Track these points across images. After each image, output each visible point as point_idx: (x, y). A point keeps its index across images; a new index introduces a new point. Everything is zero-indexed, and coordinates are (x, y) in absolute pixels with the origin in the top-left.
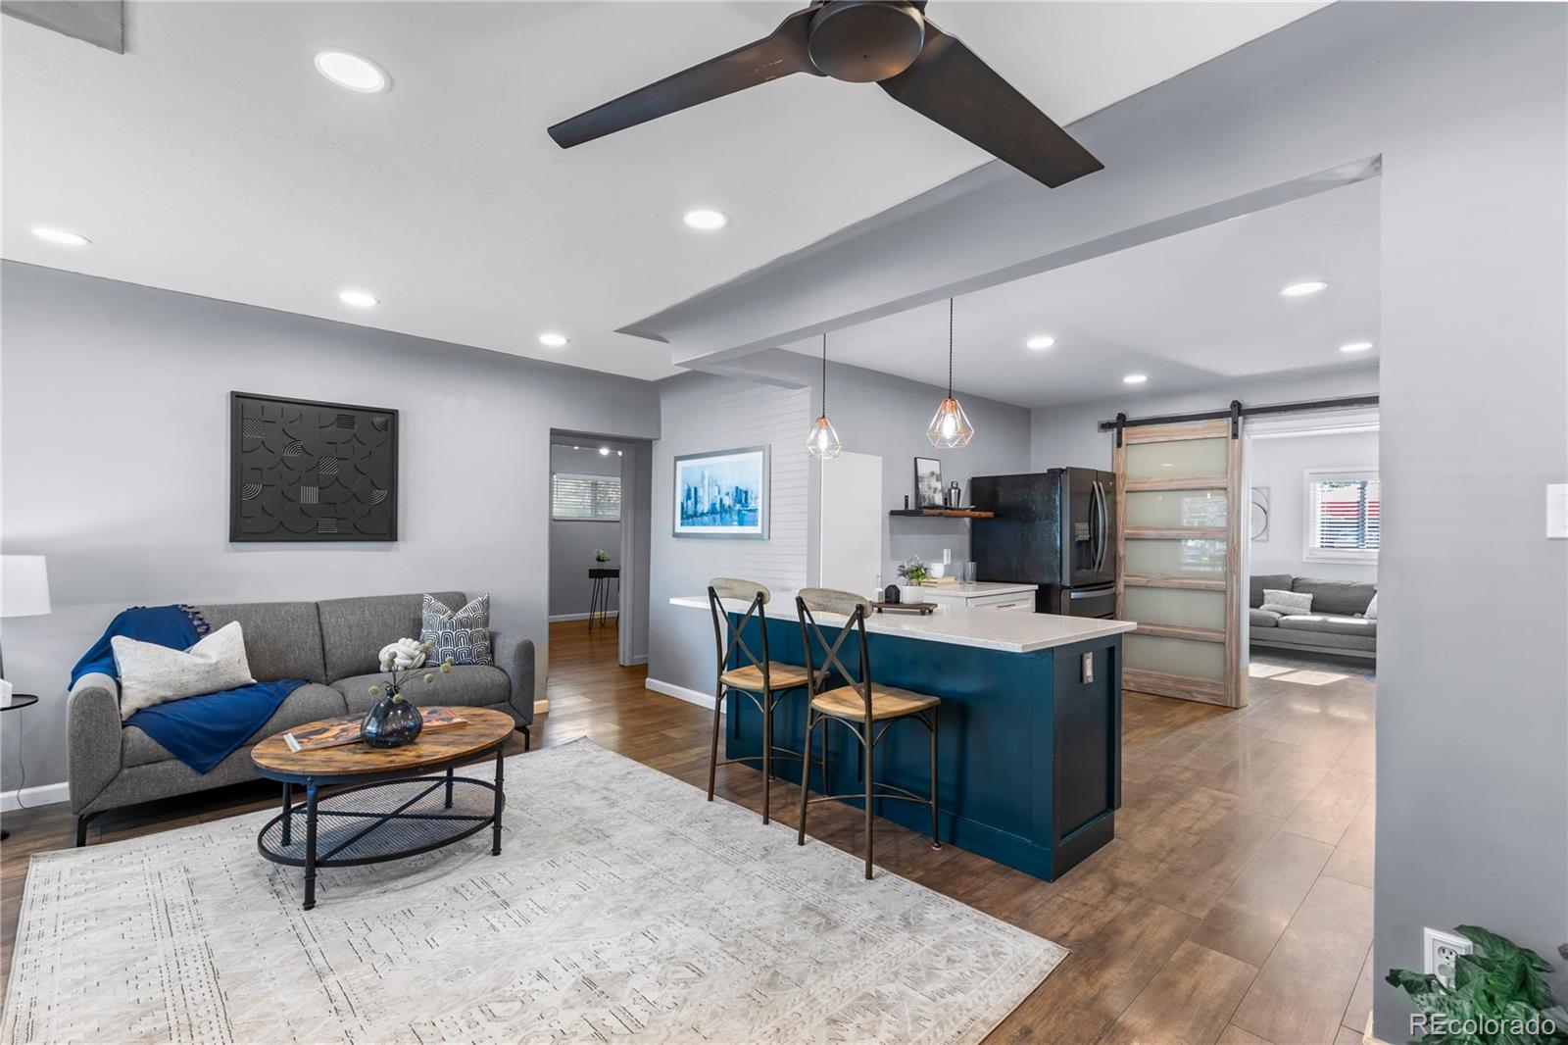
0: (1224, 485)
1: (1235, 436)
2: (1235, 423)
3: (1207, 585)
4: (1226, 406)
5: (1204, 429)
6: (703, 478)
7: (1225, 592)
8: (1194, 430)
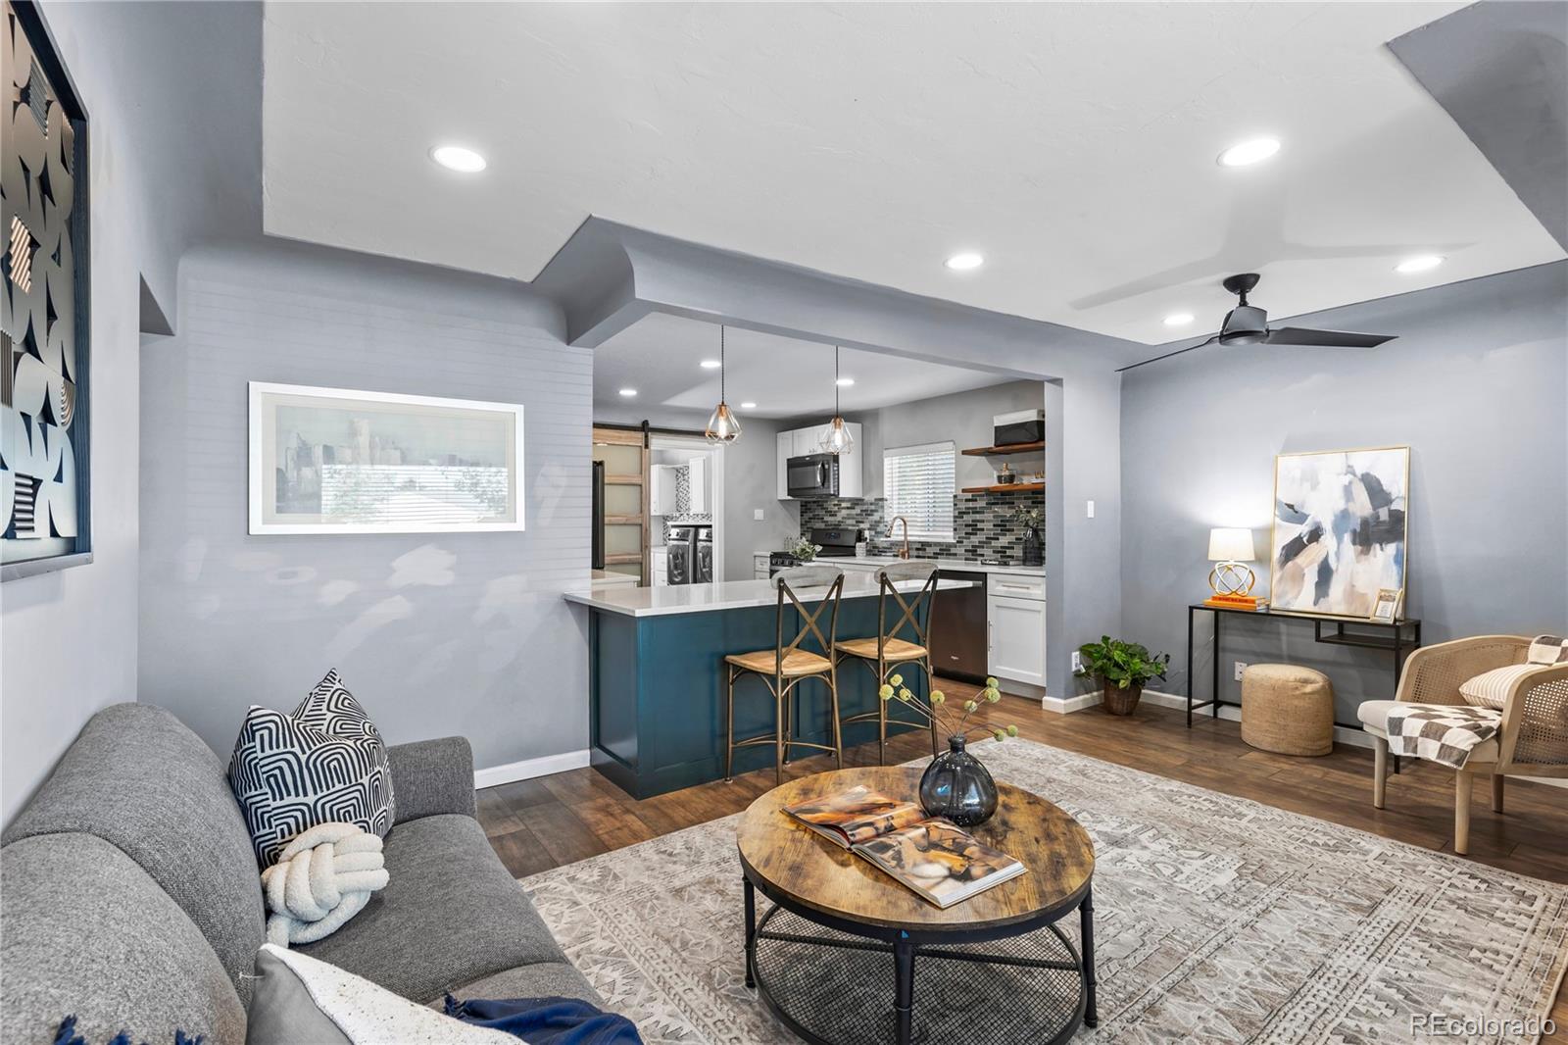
0: (640, 482)
1: (647, 446)
2: (646, 436)
3: (630, 559)
4: (637, 423)
5: (626, 438)
6: (353, 433)
7: (641, 564)
8: (620, 437)
